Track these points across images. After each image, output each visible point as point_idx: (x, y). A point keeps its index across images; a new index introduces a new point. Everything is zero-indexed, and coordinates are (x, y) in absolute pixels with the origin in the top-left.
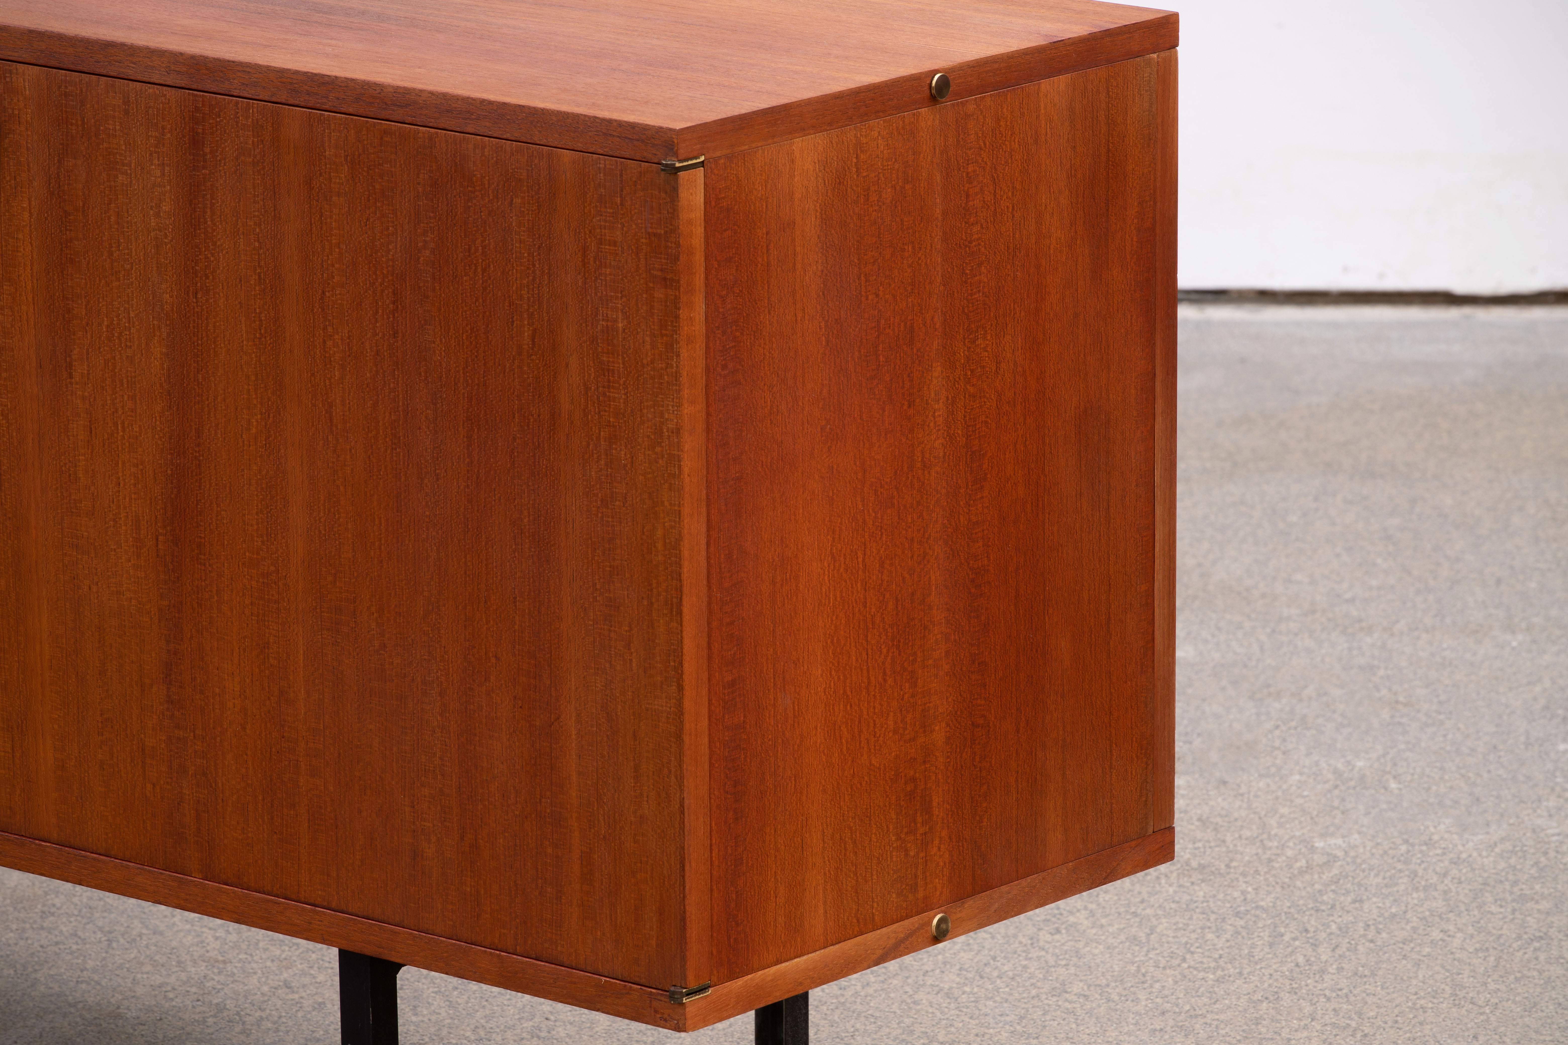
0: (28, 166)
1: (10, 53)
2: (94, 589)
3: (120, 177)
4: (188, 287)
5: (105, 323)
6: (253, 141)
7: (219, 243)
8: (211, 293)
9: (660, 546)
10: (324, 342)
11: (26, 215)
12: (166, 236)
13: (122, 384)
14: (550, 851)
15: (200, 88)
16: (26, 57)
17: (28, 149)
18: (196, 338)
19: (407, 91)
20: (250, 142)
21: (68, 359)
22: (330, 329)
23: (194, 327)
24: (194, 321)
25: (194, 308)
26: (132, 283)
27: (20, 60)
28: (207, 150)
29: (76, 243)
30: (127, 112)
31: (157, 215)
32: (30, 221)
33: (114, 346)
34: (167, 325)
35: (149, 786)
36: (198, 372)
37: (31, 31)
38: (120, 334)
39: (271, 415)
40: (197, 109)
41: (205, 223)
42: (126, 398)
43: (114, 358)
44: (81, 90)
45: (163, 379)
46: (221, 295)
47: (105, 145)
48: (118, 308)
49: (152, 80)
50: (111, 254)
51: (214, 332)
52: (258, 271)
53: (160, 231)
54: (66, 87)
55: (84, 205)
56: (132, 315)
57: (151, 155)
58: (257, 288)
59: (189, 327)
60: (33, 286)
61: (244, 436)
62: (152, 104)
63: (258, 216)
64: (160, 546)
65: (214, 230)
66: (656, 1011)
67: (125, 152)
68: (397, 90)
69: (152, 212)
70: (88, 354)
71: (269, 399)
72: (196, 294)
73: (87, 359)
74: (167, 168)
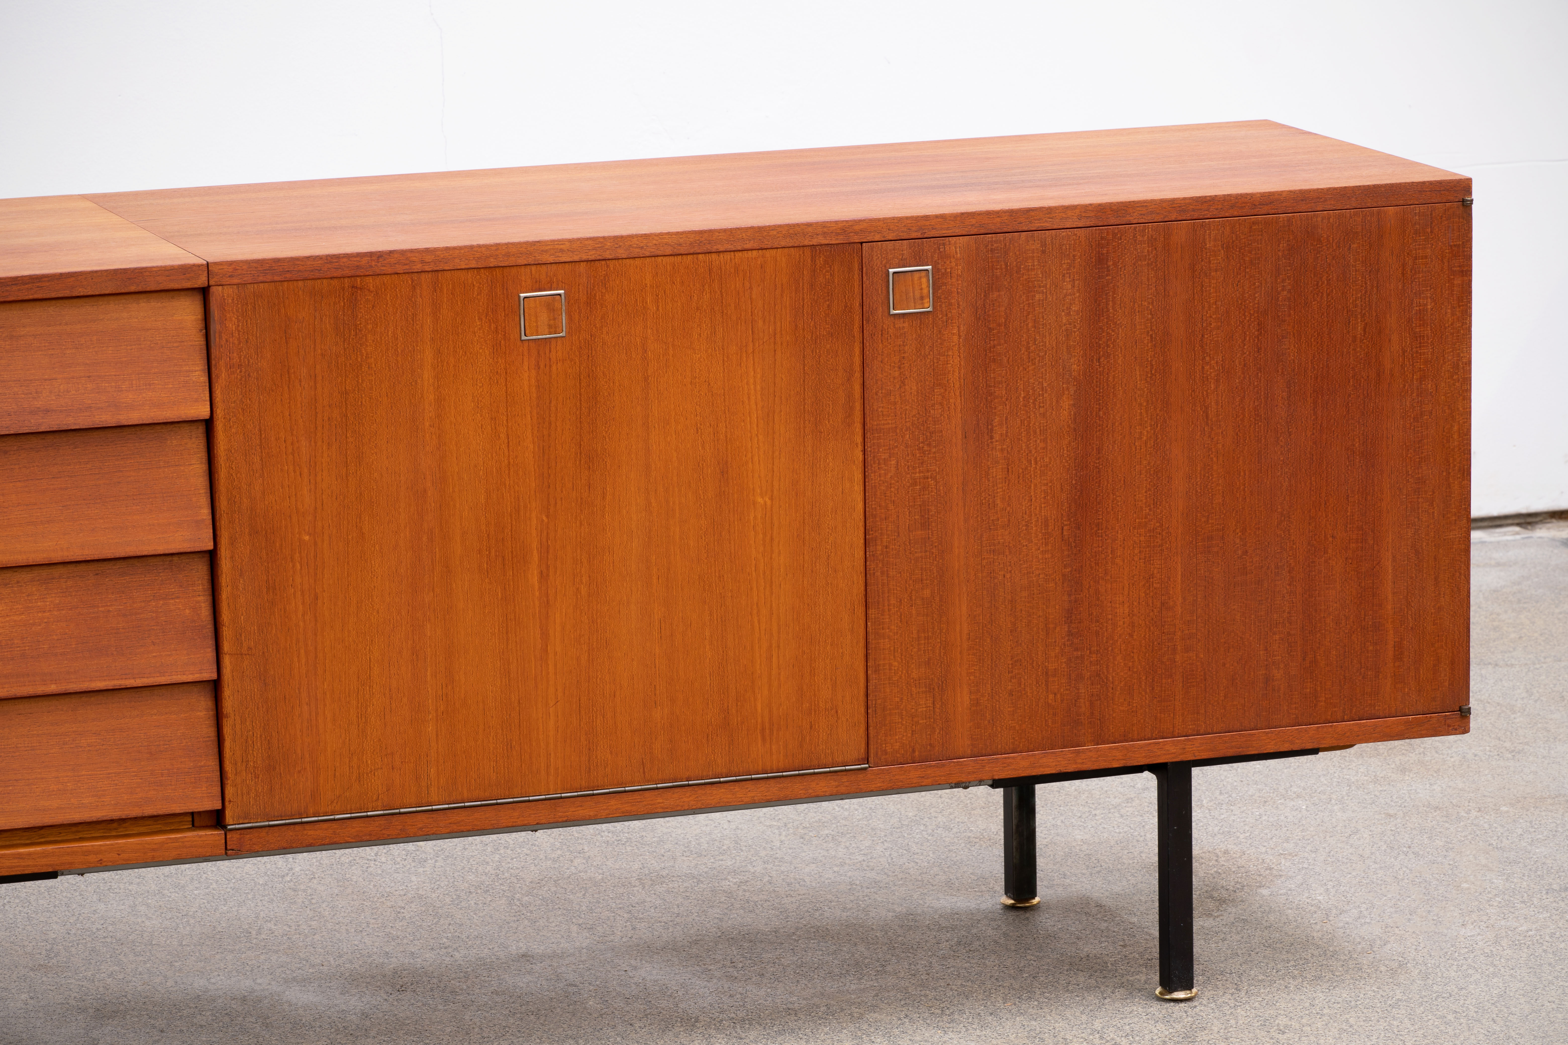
0: (958, 304)
1: (944, 232)
2: (1008, 576)
3: (1037, 296)
4: (1093, 356)
5: (1022, 396)
6: (1148, 250)
7: (1118, 322)
8: (1112, 356)
9: (1456, 436)
10: (1203, 368)
11: (956, 338)
12: (1075, 327)
13: (1035, 432)
14: (1371, 648)
15: (1105, 224)
16: (958, 231)
17: (958, 293)
18: (1098, 389)
19: (1271, 194)
20: (1146, 251)
21: (990, 427)
22: (1207, 359)
23: (1097, 382)
24: (1097, 378)
25: (1097, 369)
26: (1046, 364)
27: (954, 234)
28: (1110, 263)
29: (999, 347)
30: (1044, 252)
31: (1068, 314)
32: (959, 341)
33: (1030, 409)
34: (1074, 385)
35: (1051, 696)
36: (1099, 411)
37: (962, 214)
38: (1035, 400)
39: (1159, 425)
40: (1102, 238)
41: (1108, 311)
42: (1038, 441)
43: (1029, 417)
44: (1005, 245)
45: (1070, 422)
46: (1120, 355)
47: (1025, 277)
48: (1034, 383)
49: (1066, 227)
50: (1028, 348)
51: (1114, 381)
52: (1151, 333)
53: (1070, 324)
54: (992, 245)
55: (1006, 321)
56: (1045, 385)
57: (1064, 276)
58: (1150, 345)
59: (1093, 382)
60: (960, 385)
61: (1137, 444)
62: (1065, 242)
63: (1151, 298)
64: (1065, 533)
65: (1114, 315)
66: (1449, 726)
67: (1042, 278)
68: (1263, 195)
69: (1063, 314)
70: (1006, 419)
71: (1157, 415)
72: (1099, 359)
73: (1006, 423)
74: (1077, 282)
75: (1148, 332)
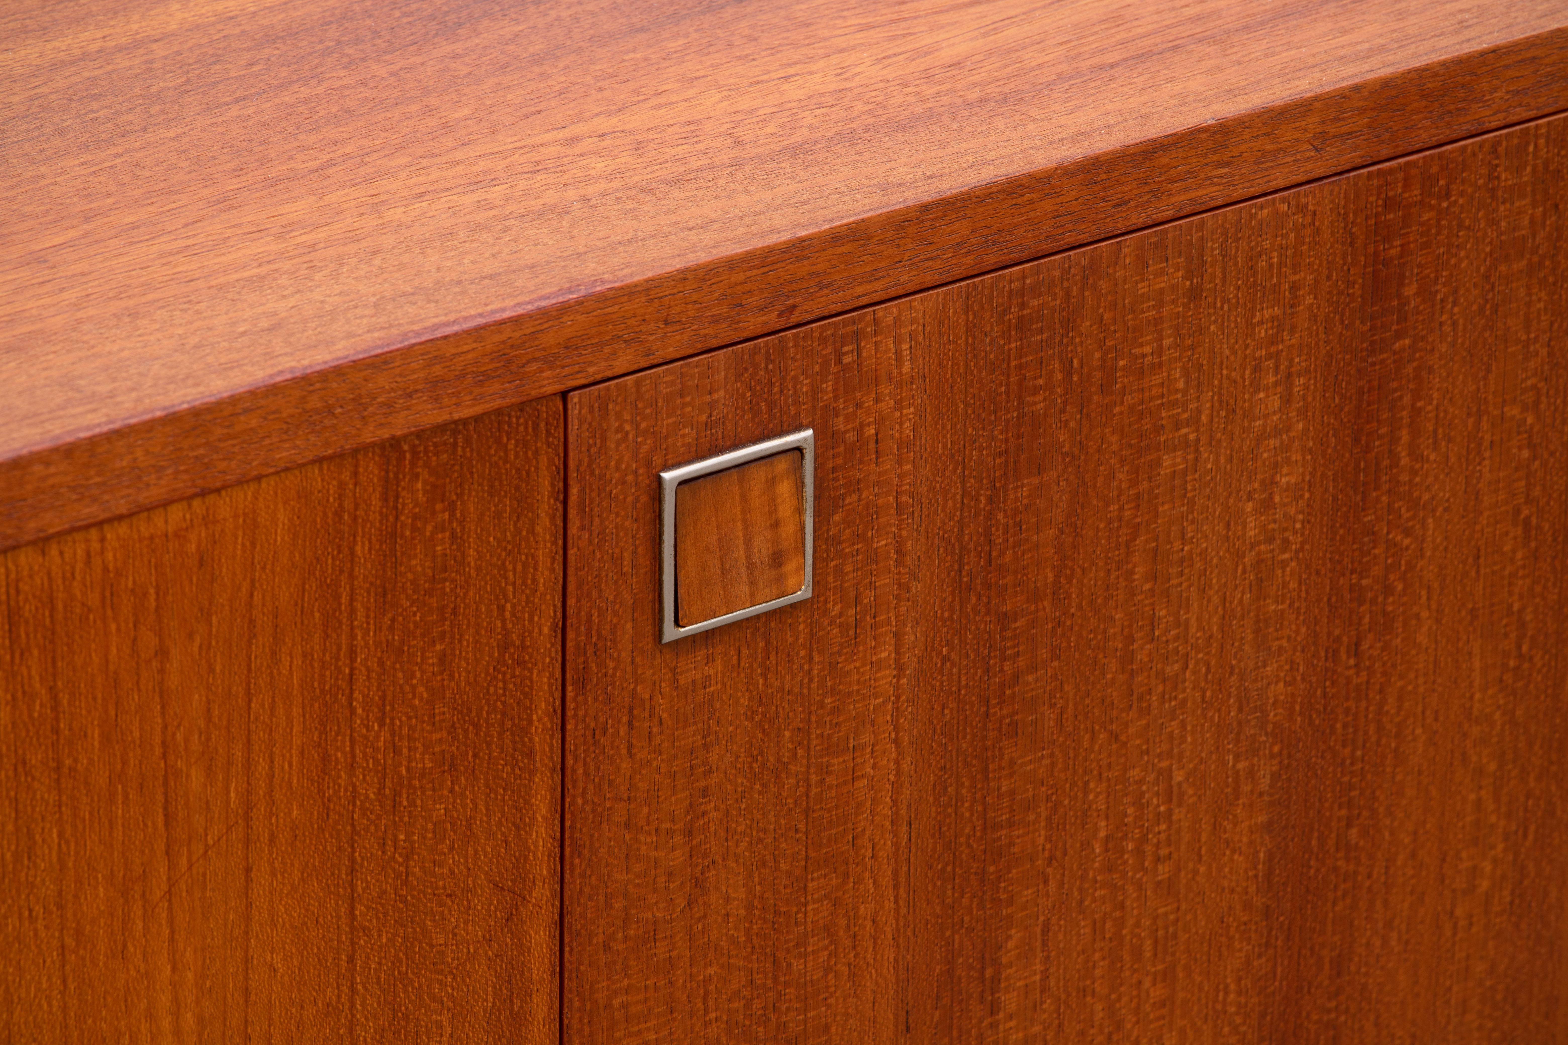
0: (900, 552)
3: (1167, 461)
4: (1338, 639)
5: (1102, 834)
6: (1532, 217)
7: (1426, 496)
8: (1399, 625)
11: (886, 678)
12: (1285, 545)
13: (1138, 953)
15: (1400, 150)
17: (899, 509)
18: (1347, 751)
20: (1526, 221)
21: (989, 972)
23: (1345, 726)
24: (1347, 711)
25: (1349, 681)
26: (1184, 701)
28: (1410, 290)
29: (1030, 678)
30: (1194, 293)
31: (1267, 505)
32: (897, 687)
33: (1124, 874)
34: (1272, 756)
36: (1349, 825)
38: (1144, 839)
39: (1532, 828)
40: (1389, 203)
41: (1394, 464)
42: (1147, 983)
43: (1122, 906)
44: (1068, 295)
45: (1252, 889)
46: (1425, 614)
47: (1129, 400)
48: (1141, 782)
49: (1273, 185)
50: (1128, 658)
51: (1400, 709)
52: (1525, 512)
53: (1270, 540)
54: (1023, 305)
55: (1058, 575)
56: (1178, 777)
57: (1257, 369)
58: (1519, 555)
59: (1333, 730)
60: (896, 845)
61: (1459, 912)
62: (1267, 244)
63: (1534, 387)
65: (1414, 472)
67: (1186, 391)
69: (1249, 507)
70: (1046, 928)
72: (1358, 645)
73: (1044, 944)
74: (1299, 383)
75: (1517, 511)
